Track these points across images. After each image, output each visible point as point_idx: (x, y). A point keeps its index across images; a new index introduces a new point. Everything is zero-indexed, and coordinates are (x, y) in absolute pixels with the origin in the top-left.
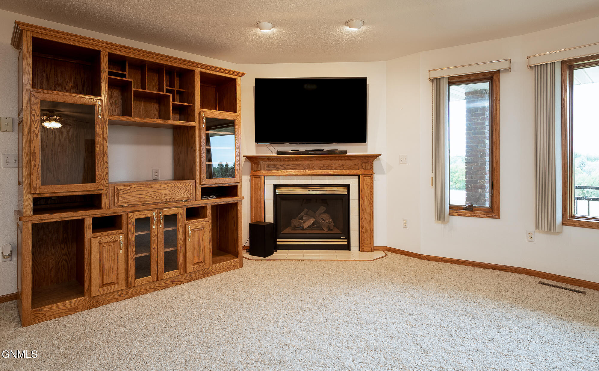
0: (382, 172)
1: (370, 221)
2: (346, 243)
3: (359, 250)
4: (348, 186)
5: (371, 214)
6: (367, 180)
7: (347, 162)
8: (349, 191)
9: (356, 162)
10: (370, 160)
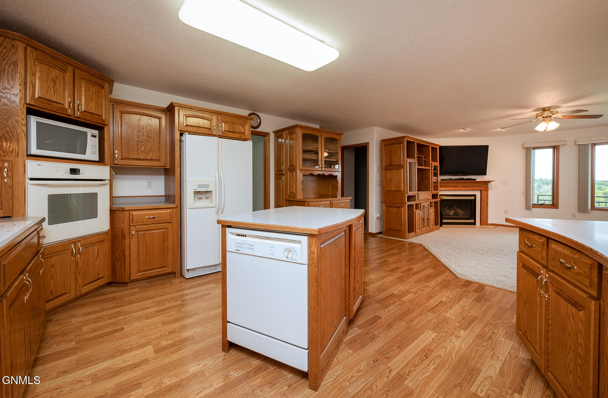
0: (492, 189)
1: (486, 212)
2: (474, 222)
3: (480, 225)
4: (475, 195)
5: (487, 208)
6: (485, 192)
7: (476, 184)
8: (475, 198)
9: (480, 184)
10: (487, 183)
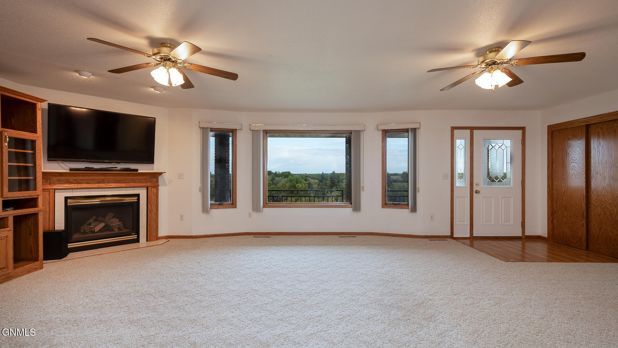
0: (165, 184)
1: (156, 219)
2: (136, 238)
3: (147, 241)
4: (138, 196)
5: (157, 214)
6: (154, 190)
7: (137, 177)
8: (138, 199)
9: (145, 177)
10: (156, 176)
